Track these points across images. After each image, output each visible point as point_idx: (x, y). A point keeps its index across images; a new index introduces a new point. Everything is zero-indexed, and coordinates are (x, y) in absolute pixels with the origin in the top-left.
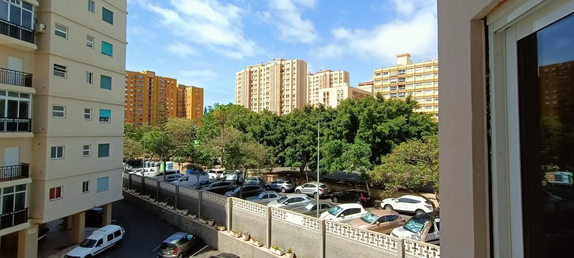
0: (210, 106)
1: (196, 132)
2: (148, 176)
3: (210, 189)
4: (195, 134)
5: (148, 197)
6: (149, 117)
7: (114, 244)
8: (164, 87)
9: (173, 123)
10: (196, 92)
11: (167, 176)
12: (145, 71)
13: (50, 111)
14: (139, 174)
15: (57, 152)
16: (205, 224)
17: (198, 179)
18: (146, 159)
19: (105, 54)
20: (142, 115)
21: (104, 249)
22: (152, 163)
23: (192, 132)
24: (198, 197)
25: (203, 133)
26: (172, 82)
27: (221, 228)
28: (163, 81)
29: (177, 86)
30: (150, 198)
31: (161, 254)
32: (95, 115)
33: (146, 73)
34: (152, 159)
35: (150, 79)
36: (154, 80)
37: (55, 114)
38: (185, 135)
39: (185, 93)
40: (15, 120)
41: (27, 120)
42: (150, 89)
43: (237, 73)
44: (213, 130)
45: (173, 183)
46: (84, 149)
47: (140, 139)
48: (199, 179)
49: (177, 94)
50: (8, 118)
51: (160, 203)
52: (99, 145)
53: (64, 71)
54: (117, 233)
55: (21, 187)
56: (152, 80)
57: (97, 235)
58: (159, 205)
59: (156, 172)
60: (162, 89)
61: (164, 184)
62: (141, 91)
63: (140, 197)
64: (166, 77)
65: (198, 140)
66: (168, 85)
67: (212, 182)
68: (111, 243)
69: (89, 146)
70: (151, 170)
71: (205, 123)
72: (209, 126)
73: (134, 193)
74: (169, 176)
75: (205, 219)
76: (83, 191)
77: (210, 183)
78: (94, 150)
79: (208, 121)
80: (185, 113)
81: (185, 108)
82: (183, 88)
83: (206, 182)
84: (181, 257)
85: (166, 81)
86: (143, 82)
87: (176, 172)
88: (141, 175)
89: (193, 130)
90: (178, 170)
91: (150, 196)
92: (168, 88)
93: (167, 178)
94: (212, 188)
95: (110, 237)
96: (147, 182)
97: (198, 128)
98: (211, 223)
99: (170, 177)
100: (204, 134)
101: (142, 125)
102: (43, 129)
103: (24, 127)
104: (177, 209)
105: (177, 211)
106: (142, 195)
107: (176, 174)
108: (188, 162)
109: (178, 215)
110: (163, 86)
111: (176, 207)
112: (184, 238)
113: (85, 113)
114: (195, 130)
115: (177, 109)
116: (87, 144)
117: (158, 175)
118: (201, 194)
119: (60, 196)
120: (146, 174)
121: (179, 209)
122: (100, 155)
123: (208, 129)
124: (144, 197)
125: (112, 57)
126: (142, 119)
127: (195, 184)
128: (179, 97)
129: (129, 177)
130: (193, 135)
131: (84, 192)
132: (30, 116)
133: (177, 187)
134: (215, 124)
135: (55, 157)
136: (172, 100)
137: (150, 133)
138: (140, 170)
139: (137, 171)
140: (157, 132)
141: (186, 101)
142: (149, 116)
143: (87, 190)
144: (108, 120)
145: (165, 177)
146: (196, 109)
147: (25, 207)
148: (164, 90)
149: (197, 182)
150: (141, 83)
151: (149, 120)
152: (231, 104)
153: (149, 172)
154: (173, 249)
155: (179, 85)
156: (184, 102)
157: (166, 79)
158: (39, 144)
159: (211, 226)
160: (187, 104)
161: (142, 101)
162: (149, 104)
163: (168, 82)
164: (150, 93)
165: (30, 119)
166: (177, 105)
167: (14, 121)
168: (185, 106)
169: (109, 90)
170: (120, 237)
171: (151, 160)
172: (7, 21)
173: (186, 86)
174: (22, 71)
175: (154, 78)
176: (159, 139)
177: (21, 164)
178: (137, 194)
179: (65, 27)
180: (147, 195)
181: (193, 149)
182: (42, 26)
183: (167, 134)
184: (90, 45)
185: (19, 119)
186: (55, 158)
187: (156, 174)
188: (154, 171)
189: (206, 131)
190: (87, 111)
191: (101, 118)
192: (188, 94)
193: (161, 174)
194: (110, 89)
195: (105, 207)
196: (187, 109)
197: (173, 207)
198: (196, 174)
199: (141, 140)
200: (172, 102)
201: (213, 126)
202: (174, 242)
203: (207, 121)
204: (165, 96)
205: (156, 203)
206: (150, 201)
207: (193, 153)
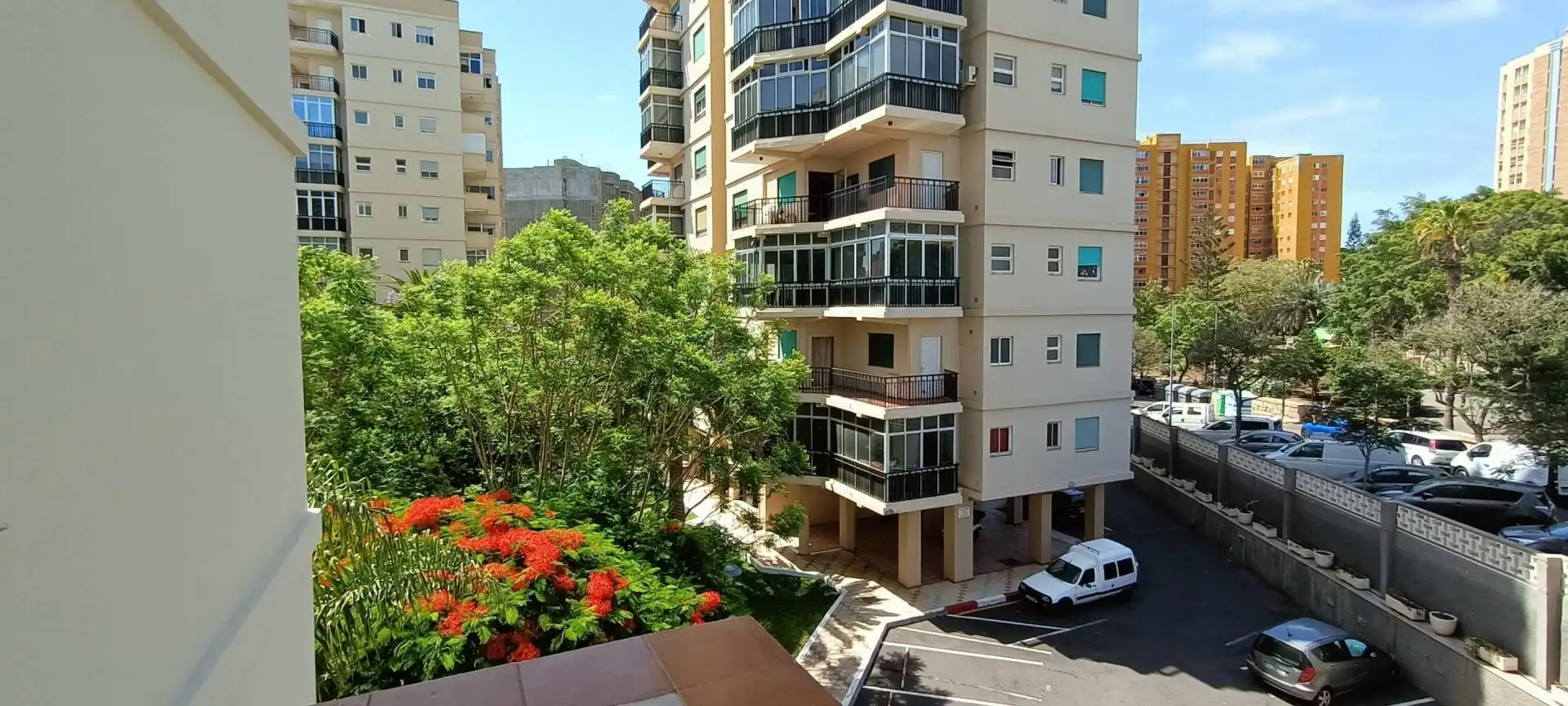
0: (1385, 210)
1: (1319, 300)
2: (1183, 426)
3: (1417, 499)
4: (1314, 309)
5: (1190, 485)
6: (1163, 264)
7: (1119, 591)
8: (1206, 172)
9: (1241, 275)
10: (1316, 172)
11: (1245, 433)
12: (1153, 135)
13: (988, 258)
14: (1156, 416)
15: (1002, 350)
16: (1413, 620)
17: (1368, 460)
18: (1165, 378)
19: (1089, 102)
20: (1145, 259)
21: (1097, 597)
22: (1184, 390)
23: (1304, 303)
24: (1379, 521)
25: (1352, 305)
26: (1233, 154)
27: (1501, 662)
28: (1203, 154)
29: (1249, 163)
30: (1196, 487)
31: (1256, 665)
32: (1070, 261)
33: (1154, 143)
34: (1184, 379)
35: (1167, 155)
36: (1177, 156)
37: (996, 266)
38: (1279, 311)
39: (1274, 179)
40: (936, 281)
41: (953, 281)
42: (1167, 183)
43: (1509, 69)
44: (1399, 293)
45: (1267, 457)
46: (1048, 346)
47: (1151, 324)
48: (1371, 457)
49: (1249, 188)
50: (926, 278)
51: (1231, 512)
52: (1078, 335)
53: (1010, 164)
54: (1125, 566)
55: (947, 419)
56: (1173, 159)
57: (1080, 556)
58: (1226, 514)
59: (1206, 417)
60: (1200, 178)
61: (1239, 456)
62: (1142, 195)
63: (1168, 481)
64: (1213, 142)
65: (1334, 327)
66: (1220, 165)
67: (1424, 478)
68: (1113, 586)
69: (1057, 338)
70: (1191, 412)
71: (1362, 271)
72: (1382, 281)
73: (1149, 468)
74: (1253, 434)
75: (1412, 603)
76: (1049, 444)
77: (1417, 480)
78: (1068, 349)
79: (1376, 263)
80: (1274, 242)
81: (1272, 227)
82: (1268, 164)
83: (1397, 473)
84: (1325, 699)
85: (1213, 154)
86: (1147, 168)
87: (1271, 426)
88: (1163, 420)
89: (1308, 296)
90: (1275, 419)
91: (1197, 484)
92: (1220, 174)
93: (1244, 441)
94: (1429, 500)
95: (1110, 571)
96: (1183, 441)
97: (1328, 288)
98: (1440, 625)
99: (1251, 439)
100: (1356, 308)
101: (1144, 284)
102: (976, 300)
103: (949, 297)
104: (1289, 542)
105: (1290, 548)
106: (1174, 477)
107: (1271, 431)
108: (1301, 397)
109: (1296, 560)
110: (1205, 168)
111: (1285, 535)
112: (1333, 643)
113: (1049, 257)
114: (1315, 295)
115: (1247, 235)
116: (1053, 334)
117: (1212, 428)
118: (1390, 512)
119: (1007, 450)
120: (1176, 421)
121: (1298, 543)
122: (1080, 363)
123: (1378, 289)
124: (1177, 481)
125: (1104, 106)
126: (1145, 269)
127: (1352, 475)
128: (1253, 194)
129: (1134, 422)
130: (1310, 311)
131: (1049, 447)
132: (956, 275)
133: (1291, 474)
134: (1407, 273)
135: (998, 362)
136: (1232, 206)
137: (1179, 308)
138: (1158, 408)
139: (1149, 410)
140: (1195, 304)
141: (1278, 205)
142: (1165, 260)
143: (1056, 443)
144: (1096, 272)
145: (1238, 435)
146: (1315, 226)
147: (954, 462)
148: (1206, 180)
149: (1363, 467)
150: (1143, 171)
151: (1165, 272)
152: (1486, 193)
153: (1185, 415)
154: (1297, 664)
155: (1254, 156)
156: (1271, 208)
157: (1213, 149)
158: (971, 332)
159: (1445, 636)
160: (1279, 214)
161: (1146, 220)
162: (1163, 226)
163: (1220, 154)
164: (1166, 196)
165: (958, 279)
166: (1248, 221)
167: (934, 283)
168: (1274, 222)
169: (1100, 196)
170: (1131, 578)
171: (1180, 382)
172: (921, 79)
173: (1277, 156)
174: (941, 179)
175: (1177, 152)
176: (1204, 324)
177: (943, 372)
178: (1158, 471)
179: (1010, 58)
180: (1189, 479)
181: (1320, 356)
182: (972, 71)
183: (1227, 310)
184: (1057, 87)
185: (942, 278)
186: (997, 364)
187: (1207, 425)
188: (1199, 413)
189: (1368, 297)
190: (1053, 253)
191: (1080, 268)
192: (1283, 182)
193: (1223, 426)
194: (1101, 192)
195: (1089, 491)
196: (1281, 230)
197: (1273, 532)
198: (1356, 439)
199: (1154, 325)
200: (1231, 212)
201: (1399, 280)
202: (1300, 646)
203: (1371, 262)
204: (1211, 197)
205: (1217, 508)
206: (1197, 498)
207: (1321, 370)
